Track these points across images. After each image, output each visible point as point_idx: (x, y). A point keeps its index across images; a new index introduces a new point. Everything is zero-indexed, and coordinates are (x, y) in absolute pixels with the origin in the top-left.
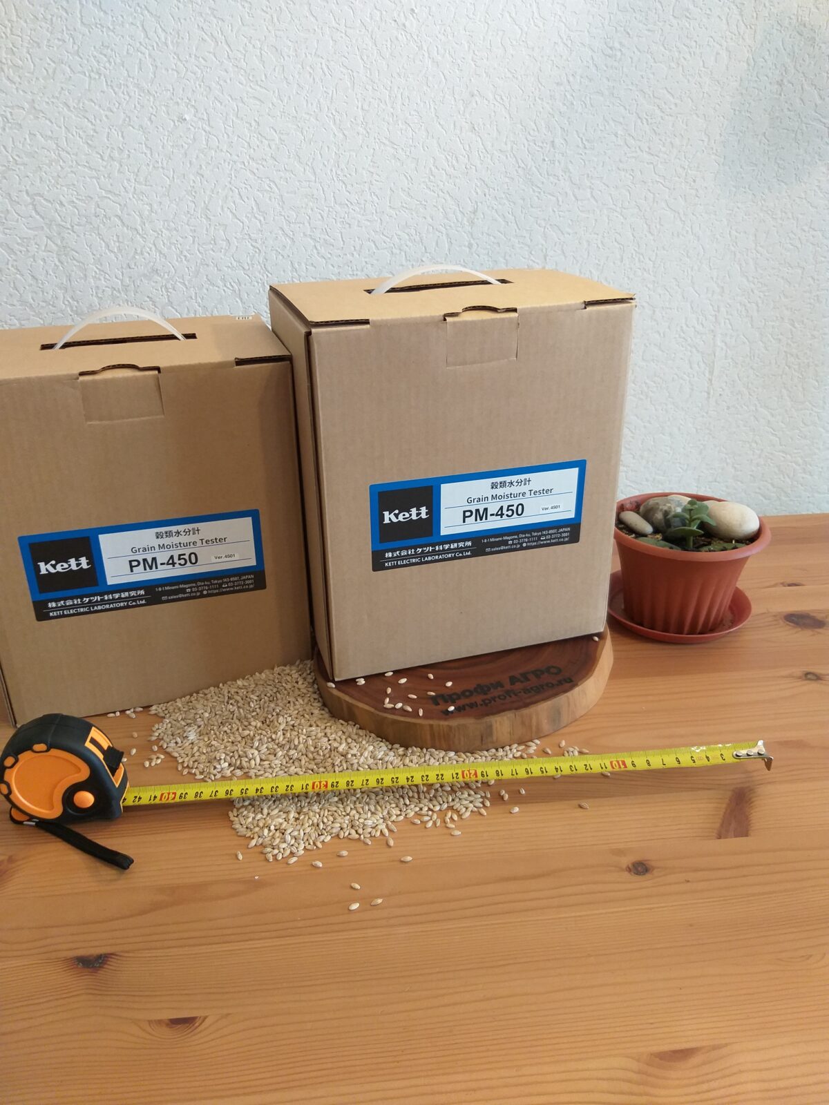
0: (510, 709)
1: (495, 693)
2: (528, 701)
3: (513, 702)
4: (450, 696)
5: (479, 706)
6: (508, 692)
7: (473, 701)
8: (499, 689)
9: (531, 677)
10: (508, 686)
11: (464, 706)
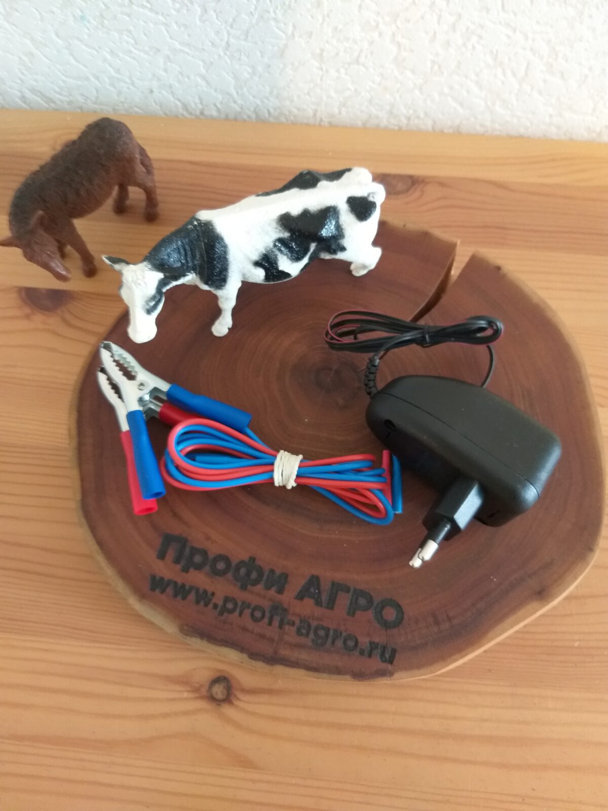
0: (241, 649)
1: (257, 595)
2: (284, 652)
3: (262, 636)
4: (194, 551)
5: (211, 606)
6: (278, 609)
7: (210, 588)
8: (272, 592)
9: (344, 600)
10: (288, 597)
11: (191, 588)
